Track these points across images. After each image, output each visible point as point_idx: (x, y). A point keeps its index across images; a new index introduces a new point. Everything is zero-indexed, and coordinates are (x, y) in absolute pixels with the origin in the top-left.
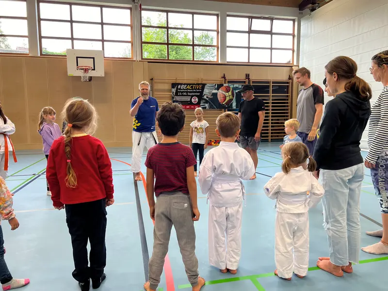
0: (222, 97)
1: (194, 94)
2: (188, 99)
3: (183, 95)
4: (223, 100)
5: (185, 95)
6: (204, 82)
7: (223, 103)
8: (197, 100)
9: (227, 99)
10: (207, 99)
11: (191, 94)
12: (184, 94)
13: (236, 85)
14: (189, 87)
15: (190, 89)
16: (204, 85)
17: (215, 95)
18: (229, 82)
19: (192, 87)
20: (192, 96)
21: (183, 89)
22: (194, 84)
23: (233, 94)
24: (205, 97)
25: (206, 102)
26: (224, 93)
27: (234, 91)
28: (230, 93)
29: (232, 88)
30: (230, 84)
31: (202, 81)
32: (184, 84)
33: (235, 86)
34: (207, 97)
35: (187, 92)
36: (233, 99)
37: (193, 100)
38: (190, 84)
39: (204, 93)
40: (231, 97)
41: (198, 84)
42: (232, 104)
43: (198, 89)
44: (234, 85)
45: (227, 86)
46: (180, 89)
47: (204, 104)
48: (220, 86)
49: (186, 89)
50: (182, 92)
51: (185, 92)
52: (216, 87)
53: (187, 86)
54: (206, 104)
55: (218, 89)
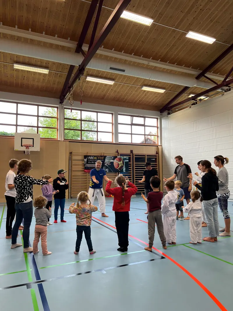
0: (116, 164)
3: (91, 163)
4: (117, 167)
5: (93, 163)
6: (105, 155)
7: (118, 169)
9: (120, 166)
12: (92, 162)
13: (125, 157)
14: (95, 158)
16: (105, 157)
17: (112, 163)
18: (121, 155)
19: (97, 158)
21: (92, 159)
22: (99, 156)
23: (123, 163)
24: (106, 164)
26: (118, 162)
28: (121, 162)
29: (123, 159)
30: (121, 157)
31: (104, 154)
32: (92, 156)
33: (124, 158)
34: (107, 165)
38: (96, 156)
39: (105, 162)
40: (122, 165)
41: (102, 156)
42: (123, 169)
43: (102, 159)
45: (120, 158)
47: (105, 169)
48: (115, 158)
49: (93, 159)
50: (91, 161)
51: (93, 161)
52: (113, 158)
53: (94, 157)
54: (106, 169)
55: (114, 159)
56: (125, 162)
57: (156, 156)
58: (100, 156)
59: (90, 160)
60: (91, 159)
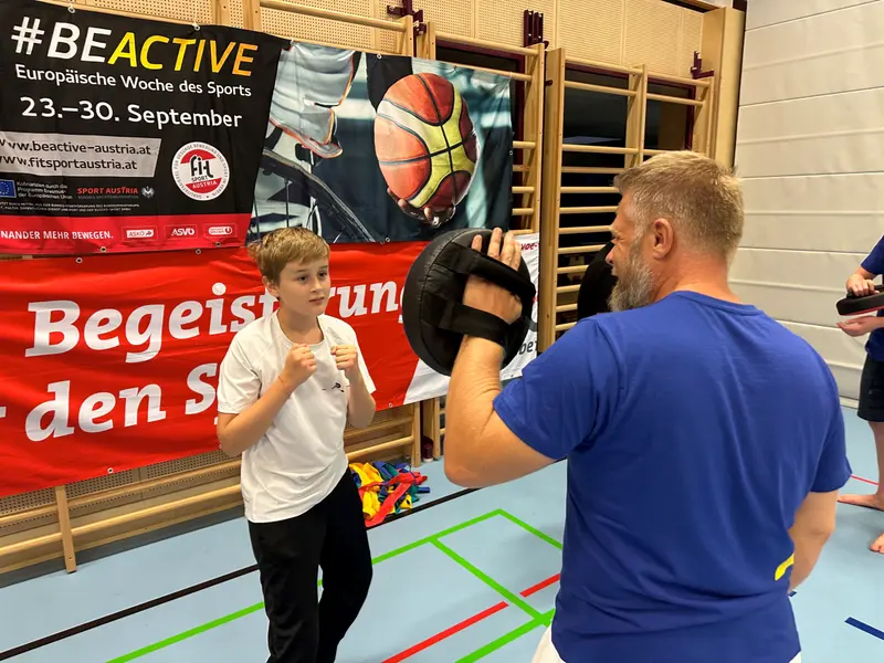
0: (404, 154)
1: (185, 118)
2: (135, 159)
3: (73, 125)
4: (412, 182)
5: (96, 128)
6: (268, 23)
7: (417, 202)
8: (220, 168)
9: (439, 172)
10: (307, 167)
11: (163, 118)
12: (91, 110)
13: (483, 79)
14: (127, 49)
15: (140, 72)
16: (270, 50)
17: (356, 136)
18: (448, 51)
19: (162, 54)
20: (172, 139)
21: (76, 64)
22: (187, 31)
23: (467, 141)
24: (285, 150)
25: (300, 190)
26: (415, 125)
27: (473, 118)
28: (452, 131)
29: (466, 96)
30: (451, 67)
32: (85, 19)
33: (476, 83)
34: (301, 152)
35: (119, 97)
36: (467, 176)
37: (182, 174)
38: (143, 28)
39: (277, 117)
40: (460, 162)
41: (223, 35)
42: (462, 207)
43: (226, 77)
44: (470, 74)
45: (433, 79)
46: (39, 58)
47: (279, 208)
48: (386, 73)
49: (105, 69)
50: (63, 94)
51: (96, 94)
52: (362, 74)
53: (112, 42)
54: (294, 208)
55: (375, 94)
56: (488, 133)
57: (689, 91)
58: (209, 32)
59: (57, 77)
60: (60, 65)
